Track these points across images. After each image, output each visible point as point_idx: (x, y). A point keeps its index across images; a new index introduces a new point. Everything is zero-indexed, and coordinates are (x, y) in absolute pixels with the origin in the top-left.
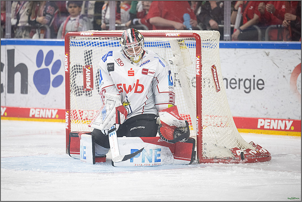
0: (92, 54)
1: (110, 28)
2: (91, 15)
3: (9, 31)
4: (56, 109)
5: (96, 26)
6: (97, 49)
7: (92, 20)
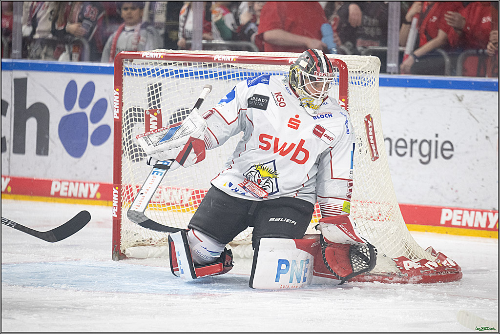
0: (160, 90)
1: (193, 47)
2: (161, 24)
3: (17, 46)
4: (97, 183)
5: (170, 43)
6: (171, 82)
7: (162, 32)
